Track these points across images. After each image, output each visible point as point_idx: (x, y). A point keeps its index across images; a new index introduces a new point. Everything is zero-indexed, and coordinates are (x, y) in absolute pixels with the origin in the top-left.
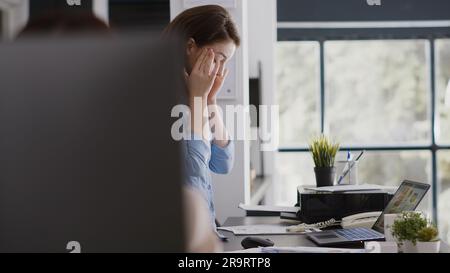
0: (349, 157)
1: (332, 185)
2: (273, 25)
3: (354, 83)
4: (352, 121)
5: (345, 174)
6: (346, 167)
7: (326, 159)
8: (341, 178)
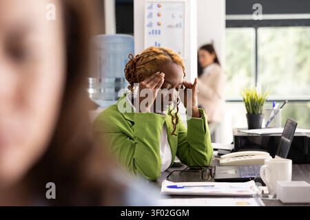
0: (274, 106)
1: (261, 128)
2: (222, 17)
3: (277, 60)
4: (276, 83)
5: (271, 119)
6: (272, 114)
7: (255, 108)
8: (268, 123)
